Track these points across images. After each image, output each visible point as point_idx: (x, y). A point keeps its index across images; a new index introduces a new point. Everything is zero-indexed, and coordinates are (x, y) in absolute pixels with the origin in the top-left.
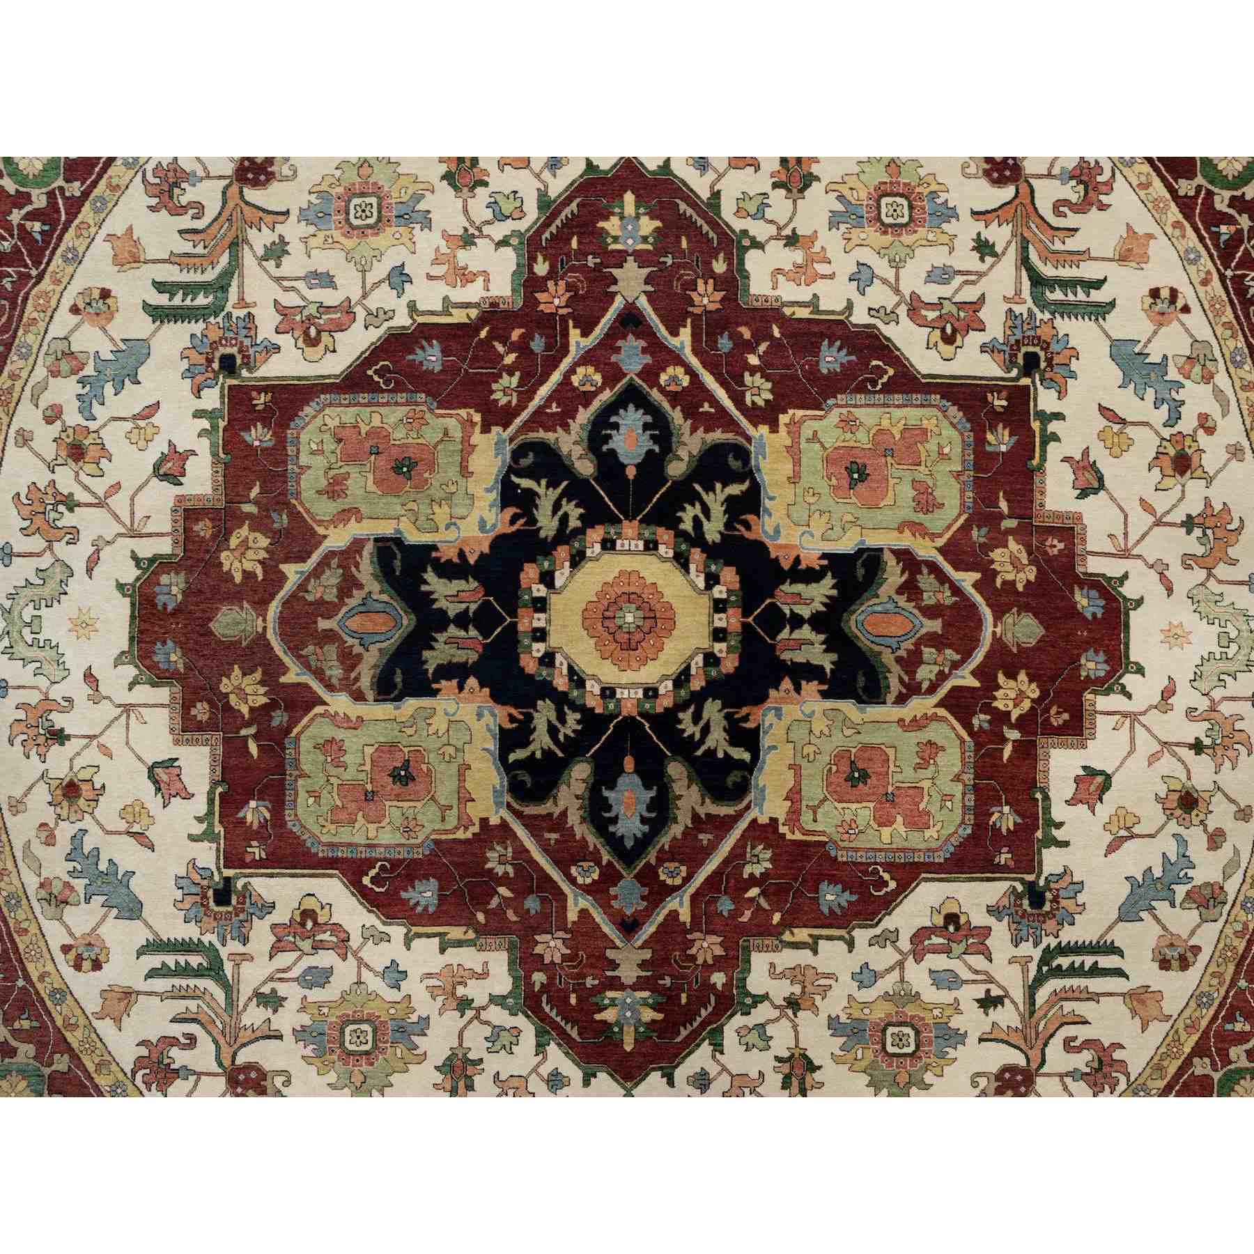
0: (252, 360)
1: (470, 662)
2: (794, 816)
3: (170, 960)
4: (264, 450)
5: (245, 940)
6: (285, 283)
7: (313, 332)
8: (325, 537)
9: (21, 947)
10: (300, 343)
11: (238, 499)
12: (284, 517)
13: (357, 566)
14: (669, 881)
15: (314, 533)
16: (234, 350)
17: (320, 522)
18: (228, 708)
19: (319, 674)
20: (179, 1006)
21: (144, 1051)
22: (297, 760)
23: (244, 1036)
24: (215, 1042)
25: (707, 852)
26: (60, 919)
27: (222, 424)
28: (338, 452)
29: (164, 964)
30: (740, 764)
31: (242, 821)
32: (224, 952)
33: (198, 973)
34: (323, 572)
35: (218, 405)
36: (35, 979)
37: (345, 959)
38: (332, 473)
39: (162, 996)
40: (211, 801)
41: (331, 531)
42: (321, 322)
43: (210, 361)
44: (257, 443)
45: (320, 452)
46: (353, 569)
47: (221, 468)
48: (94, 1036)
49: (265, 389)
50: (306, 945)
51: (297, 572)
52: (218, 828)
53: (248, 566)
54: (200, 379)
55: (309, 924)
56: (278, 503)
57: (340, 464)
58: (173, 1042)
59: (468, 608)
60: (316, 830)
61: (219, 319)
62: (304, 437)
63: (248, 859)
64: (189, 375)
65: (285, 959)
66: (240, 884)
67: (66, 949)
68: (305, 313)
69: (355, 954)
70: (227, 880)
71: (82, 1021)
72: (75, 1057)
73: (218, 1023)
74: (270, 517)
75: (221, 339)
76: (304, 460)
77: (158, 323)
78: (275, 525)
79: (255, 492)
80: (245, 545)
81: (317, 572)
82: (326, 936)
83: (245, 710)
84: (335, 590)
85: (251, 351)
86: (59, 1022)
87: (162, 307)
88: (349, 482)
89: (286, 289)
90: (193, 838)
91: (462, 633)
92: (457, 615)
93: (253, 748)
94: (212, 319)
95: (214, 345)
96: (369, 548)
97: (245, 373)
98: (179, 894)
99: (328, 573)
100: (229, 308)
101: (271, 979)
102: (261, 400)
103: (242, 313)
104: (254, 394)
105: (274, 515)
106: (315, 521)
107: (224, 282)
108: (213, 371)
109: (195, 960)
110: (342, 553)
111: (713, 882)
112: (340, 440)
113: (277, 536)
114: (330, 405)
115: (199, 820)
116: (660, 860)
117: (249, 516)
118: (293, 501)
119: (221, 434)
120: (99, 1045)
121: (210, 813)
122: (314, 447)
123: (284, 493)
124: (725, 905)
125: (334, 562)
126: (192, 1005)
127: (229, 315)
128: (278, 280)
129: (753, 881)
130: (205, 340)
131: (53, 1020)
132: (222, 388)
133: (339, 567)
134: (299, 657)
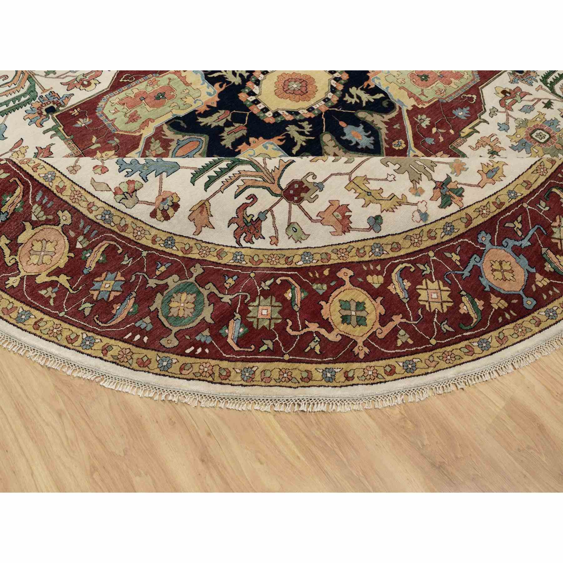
0: (62, 103)
1: (245, 134)
4: (88, 125)
6: (62, 77)
7: (85, 83)
8: (141, 135)
10: (82, 88)
11: (87, 146)
12: (116, 139)
13: (164, 135)
14: (401, 147)
15: (135, 137)
16: (51, 105)
17: (135, 132)
27: (61, 129)
28: (125, 107)
34: (150, 146)
35: (54, 124)
38: (128, 115)
41: (143, 131)
42: (87, 78)
43: (41, 114)
44: (83, 125)
45: (116, 111)
46: (164, 137)
47: (71, 142)
49: (76, 108)
51: (137, 153)
54: (38, 122)
56: (109, 137)
57: (129, 110)
59: (227, 120)
61: (37, 99)
62: (106, 111)
64: (31, 123)
68: (78, 80)
74: (108, 143)
75: (42, 105)
76: (111, 117)
77: (5, 115)
78: (113, 145)
79: (94, 139)
84: (161, 148)
85: (60, 101)
87: (5, 110)
88: (139, 113)
89: (63, 78)
91: (232, 128)
92: (225, 124)
94: (33, 102)
95: (39, 109)
96: (165, 127)
97: (61, 108)
99: (152, 145)
100: (39, 95)
102: (76, 112)
103: (47, 93)
104: (71, 112)
105: (110, 142)
106: (132, 133)
107: (32, 89)
108: (45, 115)
110: (153, 135)
112: (124, 104)
113: (117, 148)
114: (110, 97)
116: (390, 144)
117: (98, 149)
118: (116, 132)
119: (63, 132)
122: (114, 111)
123: (110, 132)
124: (430, 141)
125: (153, 140)
127: (41, 97)
128: (58, 77)
129: (430, 127)
130: (33, 109)
132: (53, 118)
133: (156, 140)
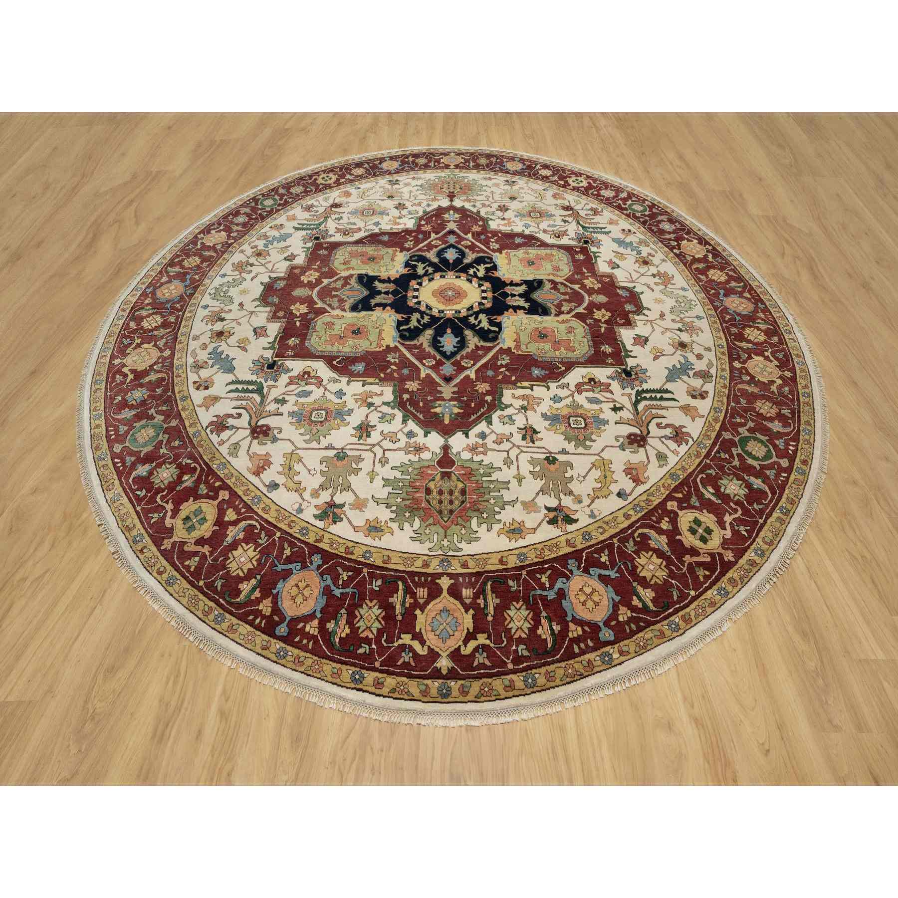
0: (325, 238)
1: (388, 303)
2: (518, 347)
3: (240, 387)
4: (324, 255)
5: (276, 381)
7: (346, 233)
8: (340, 273)
9: (175, 382)
10: (342, 234)
11: (312, 264)
12: (327, 269)
13: (350, 280)
14: (466, 365)
15: (336, 272)
16: (320, 236)
17: (339, 270)
18: (292, 313)
19: (330, 305)
20: (238, 403)
21: (215, 419)
22: (315, 327)
23: (264, 414)
24: (250, 416)
25: (481, 357)
26: (197, 373)
27: (311, 250)
29: (237, 388)
30: (495, 332)
31: (288, 344)
32: (265, 385)
33: (252, 391)
34: (338, 281)
35: (311, 246)
36: (176, 392)
37: (319, 387)
38: (346, 260)
39: (231, 399)
40: (276, 338)
41: (343, 272)
42: (350, 231)
44: (322, 254)
46: (348, 281)
47: (307, 258)
48: (194, 413)
49: (328, 243)
50: (303, 383)
51: (328, 281)
52: (276, 346)
53: (310, 279)
54: (306, 241)
55: (306, 376)
56: (325, 266)
57: (349, 258)
58: (231, 416)
59: (389, 290)
60: (317, 347)
61: (317, 230)
62: (338, 253)
63: (286, 355)
64: (303, 240)
65: (291, 388)
66: (279, 363)
67: (195, 383)
68: (345, 229)
69: (324, 386)
70: (275, 362)
71: (191, 407)
72: (182, 421)
73: (254, 410)
75: (316, 234)
76: (337, 257)
77: (297, 230)
78: (323, 271)
79: (318, 263)
80: (311, 275)
81: (335, 281)
82: (313, 380)
83: (298, 314)
84: (341, 285)
85: (325, 236)
86: (180, 408)
87: (299, 228)
88: (352, 262)
89: (340, 225)
90: (264, 348)
91: (386, 296)
92: (385, 292)
93: (298, 324)
94: (314, 230)
95: (313, 235)
96: (356, 276)
97: (322, 240)
98: (252, 366)
100: (320, 228)
101: (284, 394)
102: (326, 245)
103: (325, 229)
104: (324, 244)
105: (323, 268)
106: (337, 270)
107: (321, 224)
108: (311, 239)
109: (251, 387)
110: (345, 277)
111: (485, 366)
112: (351, 254)
113: (322, 273)
114: (349, 247)
115: (270, 343)
116: (462, 358)
117: (314, 268)
118: (331, 265)
119: (310, 252)
120: (195, 416)
121: (275, 341)
122: (342, 255)
123: (328, 264)
124: (490, 373)
126: (244, 403)
127: (320, 230)
128: (338, 224)
129: (502, 366)
130: (311, 234)
131: (177, 407)
132: (313, 243)
133: (343, 280)
134: (323, 301)
